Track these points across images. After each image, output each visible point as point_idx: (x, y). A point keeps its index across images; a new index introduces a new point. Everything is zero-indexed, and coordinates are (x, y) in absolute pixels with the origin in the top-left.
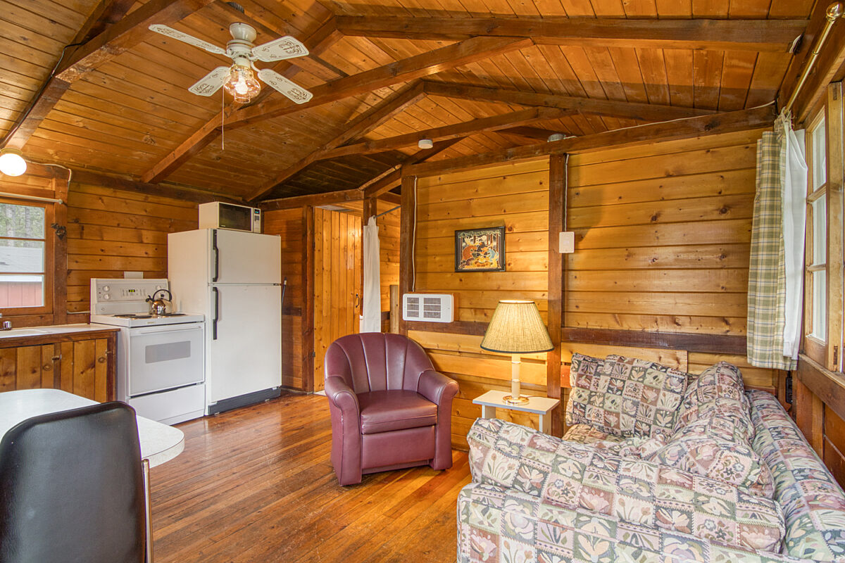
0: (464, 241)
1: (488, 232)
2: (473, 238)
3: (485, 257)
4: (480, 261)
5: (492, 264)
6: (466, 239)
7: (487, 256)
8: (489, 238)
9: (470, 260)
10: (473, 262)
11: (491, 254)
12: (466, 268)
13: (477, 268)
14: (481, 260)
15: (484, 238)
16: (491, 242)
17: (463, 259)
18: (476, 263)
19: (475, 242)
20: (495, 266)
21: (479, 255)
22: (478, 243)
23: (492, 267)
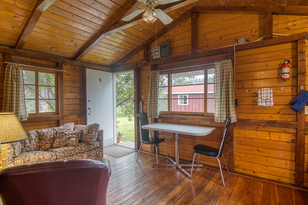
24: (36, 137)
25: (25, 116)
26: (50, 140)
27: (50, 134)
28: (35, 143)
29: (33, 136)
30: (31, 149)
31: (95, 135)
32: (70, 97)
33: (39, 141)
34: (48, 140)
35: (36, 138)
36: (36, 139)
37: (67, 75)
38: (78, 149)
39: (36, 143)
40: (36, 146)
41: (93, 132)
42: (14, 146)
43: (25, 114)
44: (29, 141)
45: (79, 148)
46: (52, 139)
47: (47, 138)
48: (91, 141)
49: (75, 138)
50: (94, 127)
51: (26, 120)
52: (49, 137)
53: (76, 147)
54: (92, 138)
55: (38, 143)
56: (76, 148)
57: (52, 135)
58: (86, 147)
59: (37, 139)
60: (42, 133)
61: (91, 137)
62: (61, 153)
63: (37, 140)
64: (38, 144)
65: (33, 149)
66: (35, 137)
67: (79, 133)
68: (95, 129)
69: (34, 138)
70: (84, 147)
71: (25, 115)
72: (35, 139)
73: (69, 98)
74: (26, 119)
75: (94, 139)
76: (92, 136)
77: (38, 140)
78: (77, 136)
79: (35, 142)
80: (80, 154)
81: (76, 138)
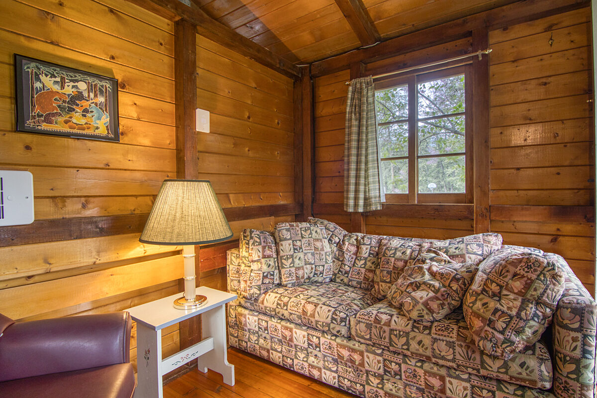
0: (38, 79)
1: (90, 80)
2: (58, 79)
3: (84, 116)
4: (74, 120)
5: (97, 128)
6: (43, 78)
7: (89, 115)
8: (91, 88)
9: (54, 115)
10: (61, 119)
11: (95, 114)
12: (45, 127)
13: (69, 130)
14: (77, 118)
15: (82, 86)
16: (96, 96)
17: (37, 110)
18: (66, 122)
19: (63, 87)
20: (102, 131)
21: (71, 110)
22: (69, 90)
23: (97, 132)
24: (370, 253)
25: (377, 199)
26: (393, 274)
27: (399, 254)
28: (363, 270)
29: (365, 251)
30: (351, 280)
31: (514, 313)
32: (525, 140)
33: (373, 268)
34: (388, 272)
35: (369, 258)
36: (369, 261)
37: (513, 62)
38: (420, 343)
39: (366, 270)
40: (365, 277)
41: (505, 292)
42: (283, 261)
43: (378, 194)
44: (353, 260)
45: (427, 341)
46: (396, 272)
47: (387, 266)
48: (483, 335)
49: (431, 294)
50: (512, 270)
51: (379, 208)
52: (392, 264)
53: (418, 328)
54: (490, 323)
55: (370, 271)
56: (412, 334)
57: (401, 260)
58: (458, 349)
59: (372, 261)
60: (385, 247)
61: (488, 315)
62: (363, 326)
63: (369, 264)
64: (371, 275)
65: (354, 283)
66: (367, 254)
67: (458, 280)
68: (518, 285)
69: (364, 256)
70: (451, 345)
71: (375, 198)
72: (366, 259)
73: (523, 143)
74: (378, 206)
75: (502, 333)
76: (494, 313)
77: (373, 263)
78: (443, 289)
79: (364, 267)
80: (435, 368)
81: (439, 295)
